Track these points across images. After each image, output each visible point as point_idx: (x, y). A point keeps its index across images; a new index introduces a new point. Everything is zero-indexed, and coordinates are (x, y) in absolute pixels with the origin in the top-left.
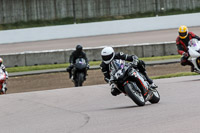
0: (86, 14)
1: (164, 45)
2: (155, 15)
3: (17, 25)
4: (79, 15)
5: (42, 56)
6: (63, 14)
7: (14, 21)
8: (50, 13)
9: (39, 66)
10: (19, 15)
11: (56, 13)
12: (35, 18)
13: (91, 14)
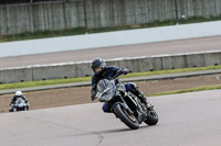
0: (99, 24)
1: (185, 56)
2: (175, 24)
3: (23, 36)
4: (91, 25)
5: (50, 70)
6: (74, 24)
7: (19, 32)
8: (59, 23)
9: (47, 81)
10: (25, 26)
11: (66, 22)
12: (43, 28)
13: (104, 23)
